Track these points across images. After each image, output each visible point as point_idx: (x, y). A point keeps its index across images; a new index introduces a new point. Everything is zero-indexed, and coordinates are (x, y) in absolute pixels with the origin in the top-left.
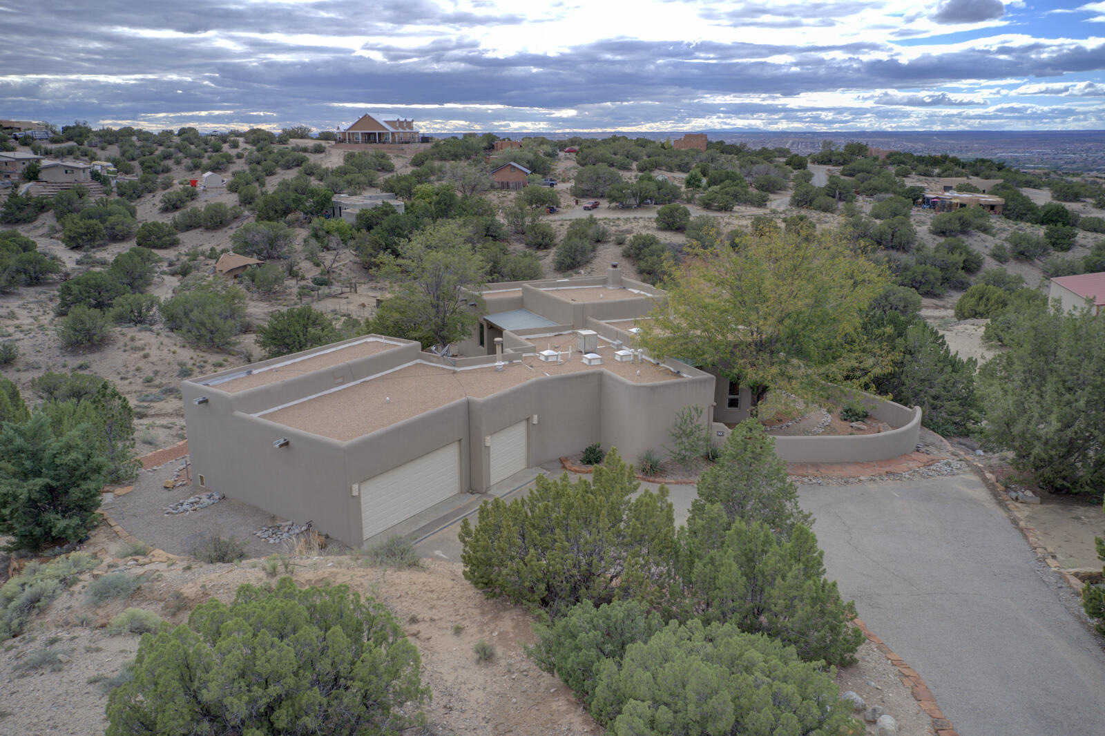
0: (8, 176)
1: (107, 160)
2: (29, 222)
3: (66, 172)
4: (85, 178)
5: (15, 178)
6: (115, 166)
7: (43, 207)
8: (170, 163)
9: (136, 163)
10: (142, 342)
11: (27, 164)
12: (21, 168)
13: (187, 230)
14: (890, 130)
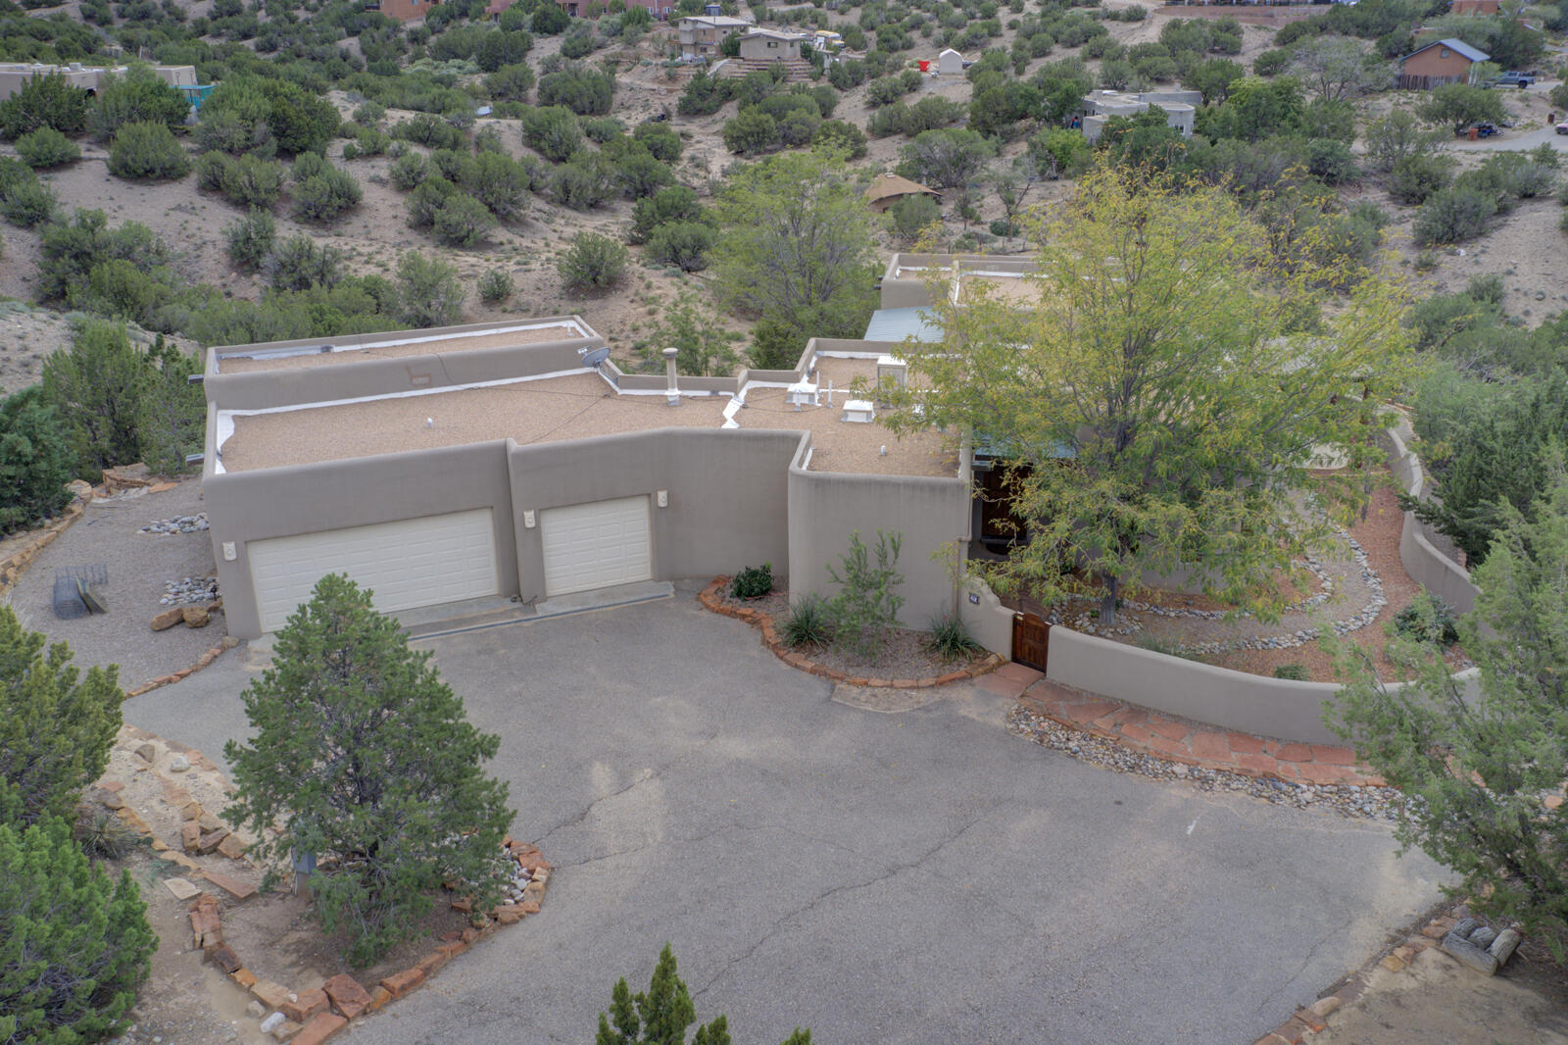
0: (705, 50)
1: (838, 29)
2: (709, 114)
3: (769, 44)
4: (791, 54)
5: (711, 52)
6: (844, 38)
7: (730, 94)
8: (915, 35)
9: (872, 35)
10: (659, 292)
11: (729, 32)
12: (720, 38)
13: (884, 136)
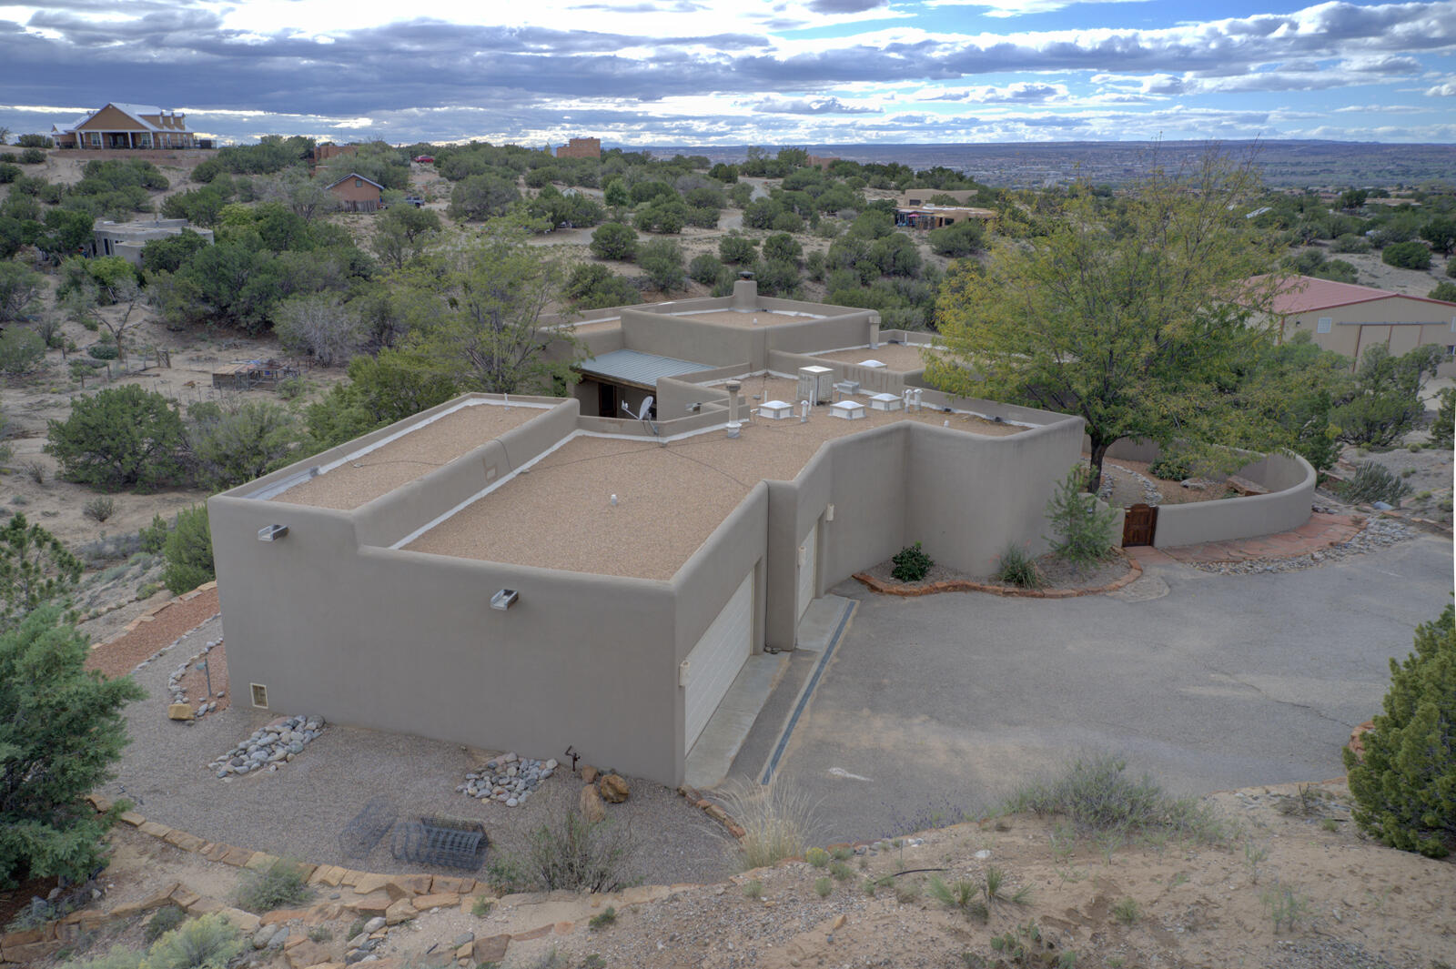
14: (776, 144)
